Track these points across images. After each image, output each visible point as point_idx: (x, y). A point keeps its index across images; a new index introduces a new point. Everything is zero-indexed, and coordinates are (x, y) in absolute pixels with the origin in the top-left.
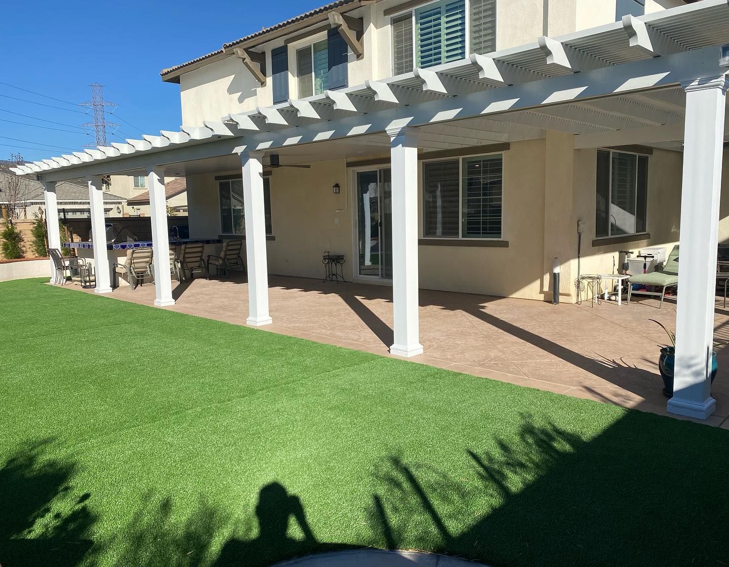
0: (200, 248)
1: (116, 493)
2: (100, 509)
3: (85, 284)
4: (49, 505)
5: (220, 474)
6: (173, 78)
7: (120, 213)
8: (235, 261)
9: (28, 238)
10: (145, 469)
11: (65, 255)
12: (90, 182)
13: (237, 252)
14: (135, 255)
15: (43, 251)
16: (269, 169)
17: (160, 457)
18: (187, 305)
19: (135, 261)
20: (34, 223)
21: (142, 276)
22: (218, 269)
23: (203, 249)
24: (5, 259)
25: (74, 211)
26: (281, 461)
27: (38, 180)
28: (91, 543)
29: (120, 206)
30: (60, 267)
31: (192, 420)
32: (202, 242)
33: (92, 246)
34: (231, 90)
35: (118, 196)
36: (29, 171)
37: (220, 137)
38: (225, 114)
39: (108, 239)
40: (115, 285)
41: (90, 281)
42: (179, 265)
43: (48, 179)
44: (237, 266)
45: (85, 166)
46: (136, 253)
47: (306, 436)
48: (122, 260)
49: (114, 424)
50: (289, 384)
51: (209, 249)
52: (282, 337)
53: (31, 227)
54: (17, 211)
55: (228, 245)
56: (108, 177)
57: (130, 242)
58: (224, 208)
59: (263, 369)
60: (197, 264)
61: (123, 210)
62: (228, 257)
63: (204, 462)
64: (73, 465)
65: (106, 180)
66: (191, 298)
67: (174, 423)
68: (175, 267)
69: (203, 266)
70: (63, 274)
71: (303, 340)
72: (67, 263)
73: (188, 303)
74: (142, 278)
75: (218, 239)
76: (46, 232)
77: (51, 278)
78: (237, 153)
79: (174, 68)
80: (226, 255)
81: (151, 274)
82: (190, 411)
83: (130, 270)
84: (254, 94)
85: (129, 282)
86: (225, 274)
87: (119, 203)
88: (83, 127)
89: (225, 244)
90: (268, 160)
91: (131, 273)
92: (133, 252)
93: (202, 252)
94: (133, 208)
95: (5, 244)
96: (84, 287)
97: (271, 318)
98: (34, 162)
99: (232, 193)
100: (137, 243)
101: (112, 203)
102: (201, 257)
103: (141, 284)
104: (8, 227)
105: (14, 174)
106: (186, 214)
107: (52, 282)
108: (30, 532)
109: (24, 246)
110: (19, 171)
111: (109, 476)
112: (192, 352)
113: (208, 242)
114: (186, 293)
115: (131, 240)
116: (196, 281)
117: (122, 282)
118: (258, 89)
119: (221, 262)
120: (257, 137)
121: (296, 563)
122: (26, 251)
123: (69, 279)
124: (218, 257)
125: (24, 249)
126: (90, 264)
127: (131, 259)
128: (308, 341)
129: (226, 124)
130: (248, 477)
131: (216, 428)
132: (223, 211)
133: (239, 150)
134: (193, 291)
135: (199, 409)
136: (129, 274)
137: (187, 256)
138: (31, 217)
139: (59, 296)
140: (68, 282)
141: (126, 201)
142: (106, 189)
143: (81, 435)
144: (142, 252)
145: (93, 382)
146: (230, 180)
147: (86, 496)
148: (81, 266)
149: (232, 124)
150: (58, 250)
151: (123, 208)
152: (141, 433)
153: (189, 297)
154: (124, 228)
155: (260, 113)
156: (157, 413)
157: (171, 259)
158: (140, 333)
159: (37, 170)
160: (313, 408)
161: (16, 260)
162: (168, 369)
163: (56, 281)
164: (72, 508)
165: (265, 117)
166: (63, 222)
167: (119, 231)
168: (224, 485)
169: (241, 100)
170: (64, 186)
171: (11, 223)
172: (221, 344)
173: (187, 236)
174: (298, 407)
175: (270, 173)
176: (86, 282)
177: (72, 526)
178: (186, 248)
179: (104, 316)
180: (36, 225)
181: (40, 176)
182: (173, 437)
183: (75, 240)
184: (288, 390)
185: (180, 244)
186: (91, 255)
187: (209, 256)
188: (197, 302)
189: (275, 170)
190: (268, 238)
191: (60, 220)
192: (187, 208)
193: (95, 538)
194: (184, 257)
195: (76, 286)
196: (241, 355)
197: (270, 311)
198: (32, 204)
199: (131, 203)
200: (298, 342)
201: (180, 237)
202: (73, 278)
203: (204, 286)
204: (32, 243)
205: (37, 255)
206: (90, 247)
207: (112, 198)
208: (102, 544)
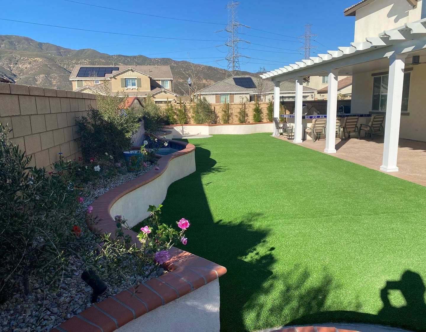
0: (356, 120)
1: (287, 251)
2: (278, 257)
3: (289, 137)
4: (256, 247)
5: (347, 258)
6: (351, 13)
7: (313, 98)
8: (378, 128)
9: (265, 111)
10: (304, 243)
11: (281, 121)
12: (297, 81)
13: (380, 122)
14: (317, 122)
15: (271, 119)
16: (411, 66)
17: (313, 239)
18: (343, 154)
19: (317, 126)
20: (268, 104)
21: (320, 135)
22: (366, 133)
23: (358, 120)
24: (254, 122)
25: (289, 97)
26: (390, 262)
27: (272, 81)
28: (272, 273)
29: (313, 94)
30: (278, 127)
31: (335, 222)
32: (358, 115)
33: (294, 116)
34: (389, 15)
35: (313, 88)
36: (268, 76)
37: (376, 47)
38: (382, 32)
39: (303, 113)
40: (304, 139)
41: (292, 136)
42: (342, 129)
43: (277, 80)
44: (379, 132)
45: (295, 72)
46: (318, 121)
47: (411, 250)
48: (309, 125)
49: (292, 214)
50: (404, 213)
51: (362, 120)
52: (404, 181)
53: (267, 106)
54: (262, 97)
55: (374, 118)
56: (309, 77)
57: (315, 115)
58: (375, 94)
59: (386, 200)
60: (353, 129)
61: (315, 96)
62: (374, 126)
63: (338, 248)
64: (270, 230)
65: (307, 79)
66: (346, 150)
67: (324, 221)
68: (339, 130)
69: (357, 131)
70: (279, 131)
71: (420, 185)
72: (281, 125)
73: (344, 153)
74: (319, 136)
75: (368, 114)
76: (273, 108)
77: (273, 133)
78: (387, 57)
79: (353, 6)
80: (372, 124)
81: (325, 134)
82: (335, 217)
83: (313, 131)
84: (407, 14)
85: (312, 138)
86: (370, 136)
87: (313, 92)
88: (299, 50)
89: (372, 117)
90: (411, 60)
91: (314, 132)
92: (316, 121)
93: (357, 122)
94: (320, 95)
95: (255, 115)
96: (289, 139)
97: (398, 168)
98: (271, 71)
99: (382, 84)
100: (319, 115)
101: (309, 93)
102: (356, 125)
103: (319, 139)
104: (256, 106)
105: (261, 78)
106: (350, 98)
107: (273, 135)
108: (246, 258)
109: (263, 116)
110: (264, 76)
111: (285, 241)
112: (342, 182)
113: (362, 116)
114: (344, 146)
115: (316, 113)
116: (351, 139)
117: (308, 137)
118: (410, 11)
119: (368, 128)
120: (403, 44)
121: (389, 329)
122: (264, 119)
123: (281, 134)
124: (367, 126)
125: (263, 117)
126: (293, 127)
127: (314, 125)
128: (424, 187)
129: (381, 38)
130: (364, 265)
131: (349, 230)
132: (374, 96)
133: (388, 54)
134: (348, 146)
135: (340, 216)
136: (312, 133)
137: (347, 124)
138: (267, 101)
139: (275, 142)
140: (281, 136)
141: (317, 91)
142: (307, 85)
143: (275, 216)
144: (320, 121)
145: (285, 190)
146: (382, 76)
147: (273, 249)
148: (288, 127)
149: (385, 38)
150: (277, 118)
151: (315, 95)
152: (305, 222)
153: (345, 149)
154: (313, 107)
155: (407, 27)
156: (316, 214)
157: (336, 126)
158: (314, 167)
159: (272, 75)
160: (420, 233)
161: (259, 123)
162: (326, 190)
163: (275, 135)
164: (265, 252)
165: (411, 30)
166: (282, 103)
167: (310, 108)
168: (348, 265)
169: (396, 21)
170: (285, 84)
171: (258, 104)
172: (360, 180)
173: (349, 112)
174: (409, 230)
175: (412, 69)
176: (289, 136)
177: (264, 262)
178: (347, 119)
179: (296, 155)
180: (269, 105)
181: (273, 79)
182: (323, 229)
183: (287, 113)
184: (402, 217)
185: (344, 116)
186: (293, 122)
187: (361, 125)
188: (349, 153)
189: (416, 67)
190: (402, 114)
191: (281, 102)
192: (351, 95)
193: (274, 271)
194: (345, 124)
195: (284, 138)
196: (373, 189)
197: (398, 163)
198: (270, 94)
199: (319, 92)
200: (415, 186)
201: (344, 112)
202: (283, 134)
203: (356, 143)
204: (266, 114)
205: (268, 121)
206: (293, 117)
207: (309, 89)
208: (277, 275)
